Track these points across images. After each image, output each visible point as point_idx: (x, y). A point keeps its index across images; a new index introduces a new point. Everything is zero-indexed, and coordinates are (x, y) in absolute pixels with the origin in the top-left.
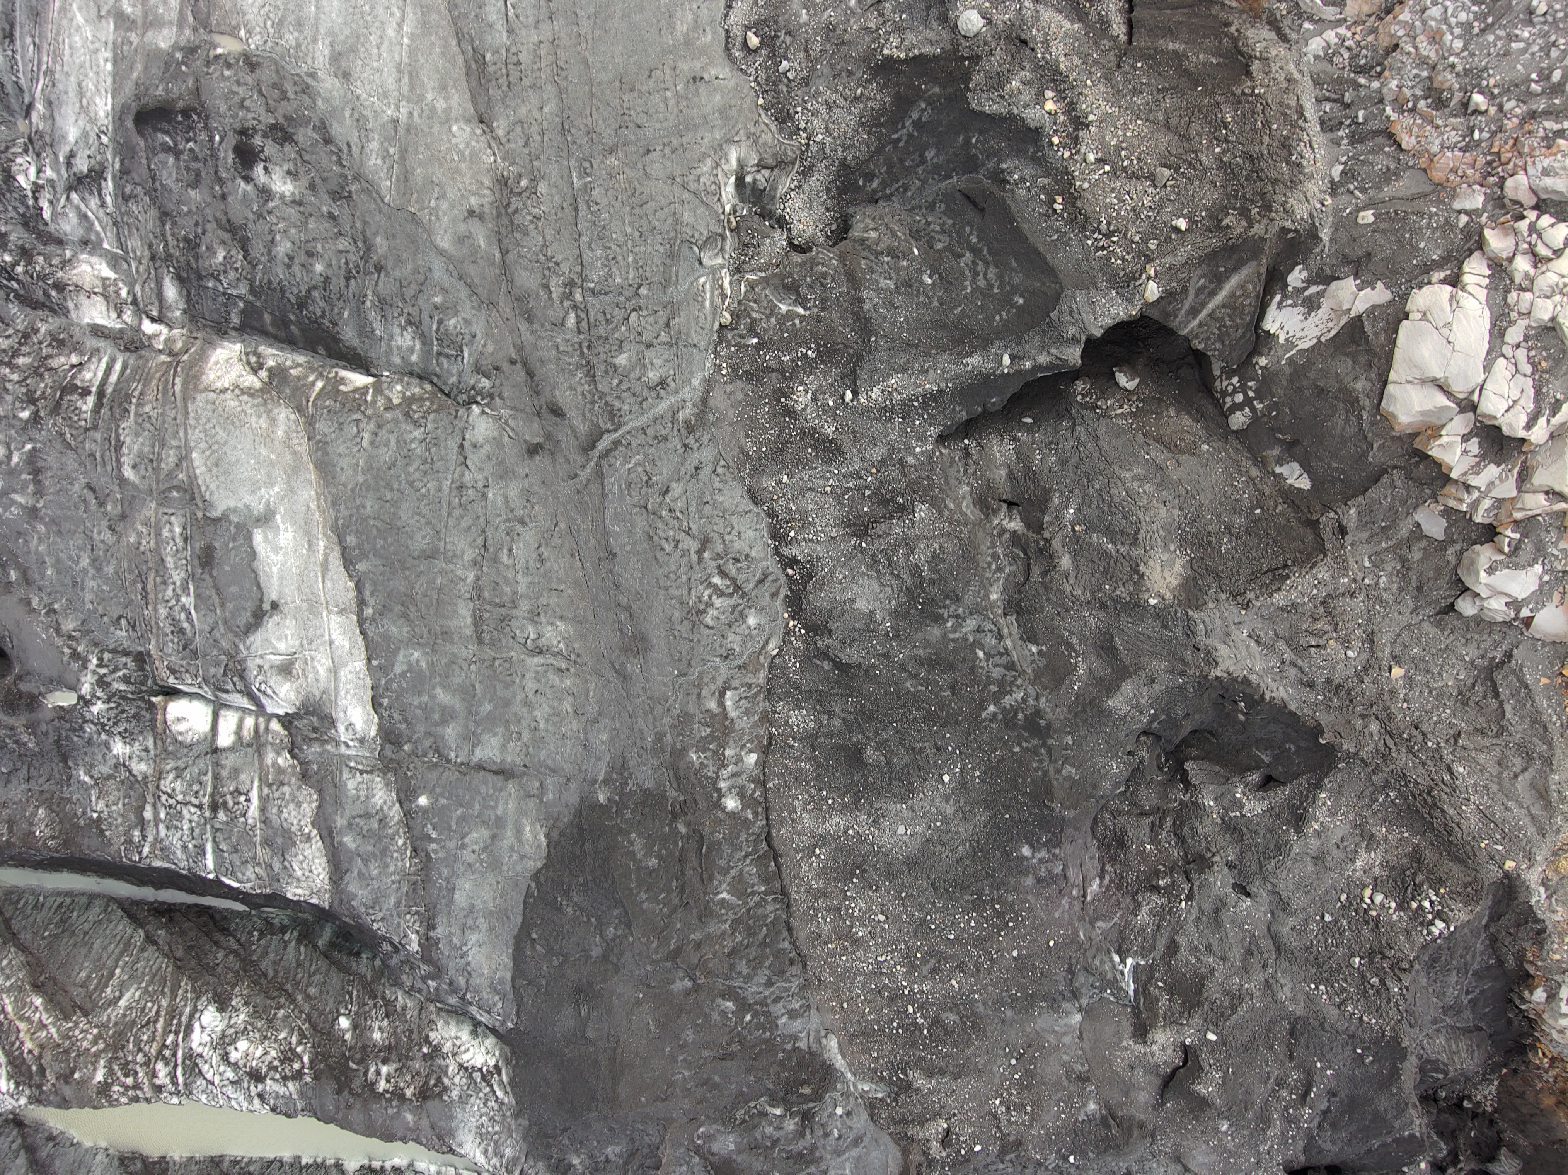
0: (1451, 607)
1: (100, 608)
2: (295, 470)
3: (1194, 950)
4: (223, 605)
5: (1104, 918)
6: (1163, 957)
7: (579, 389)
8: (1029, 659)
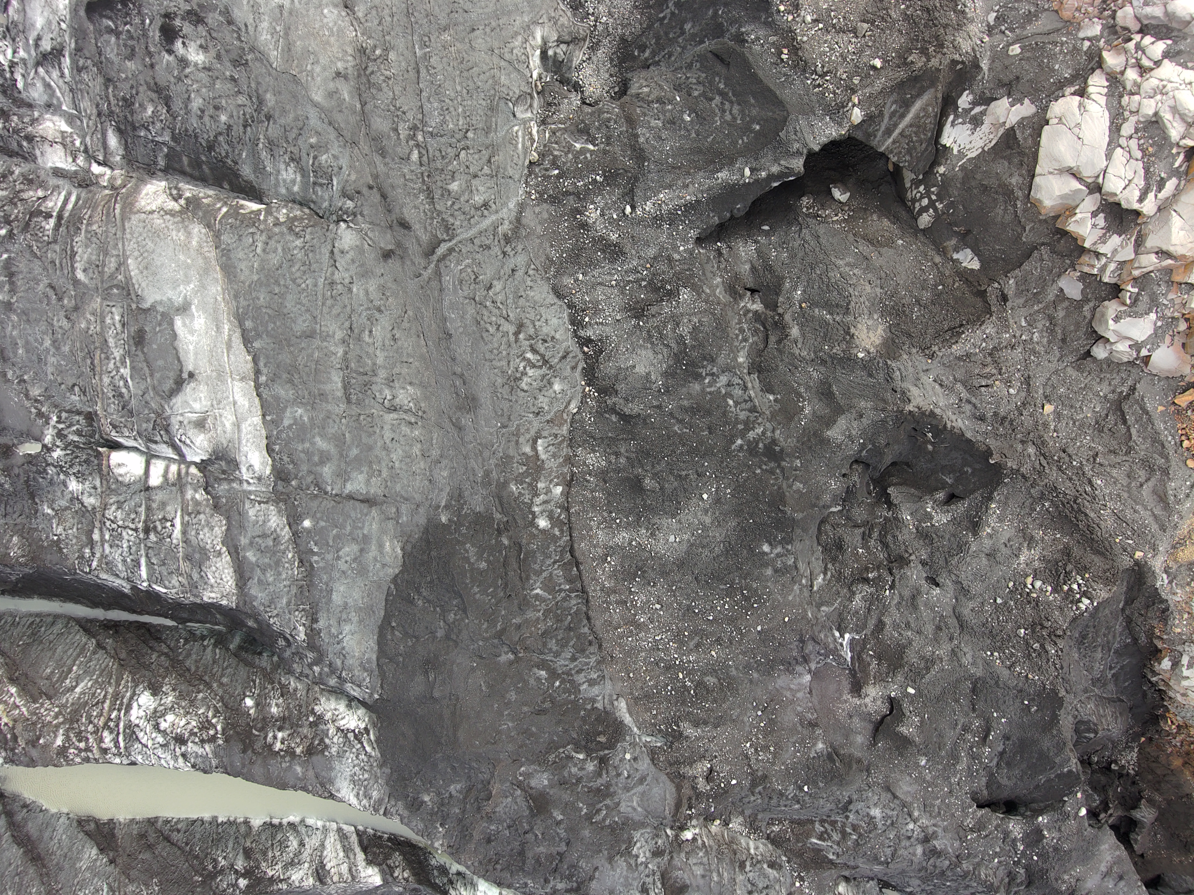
0: (1088, 354)
1: (59, 379)
2: (206, 271)
3: (896, 626)
4: (152, 375)
5: (828, 604)
6: (873, 633)
8: (767, 404)
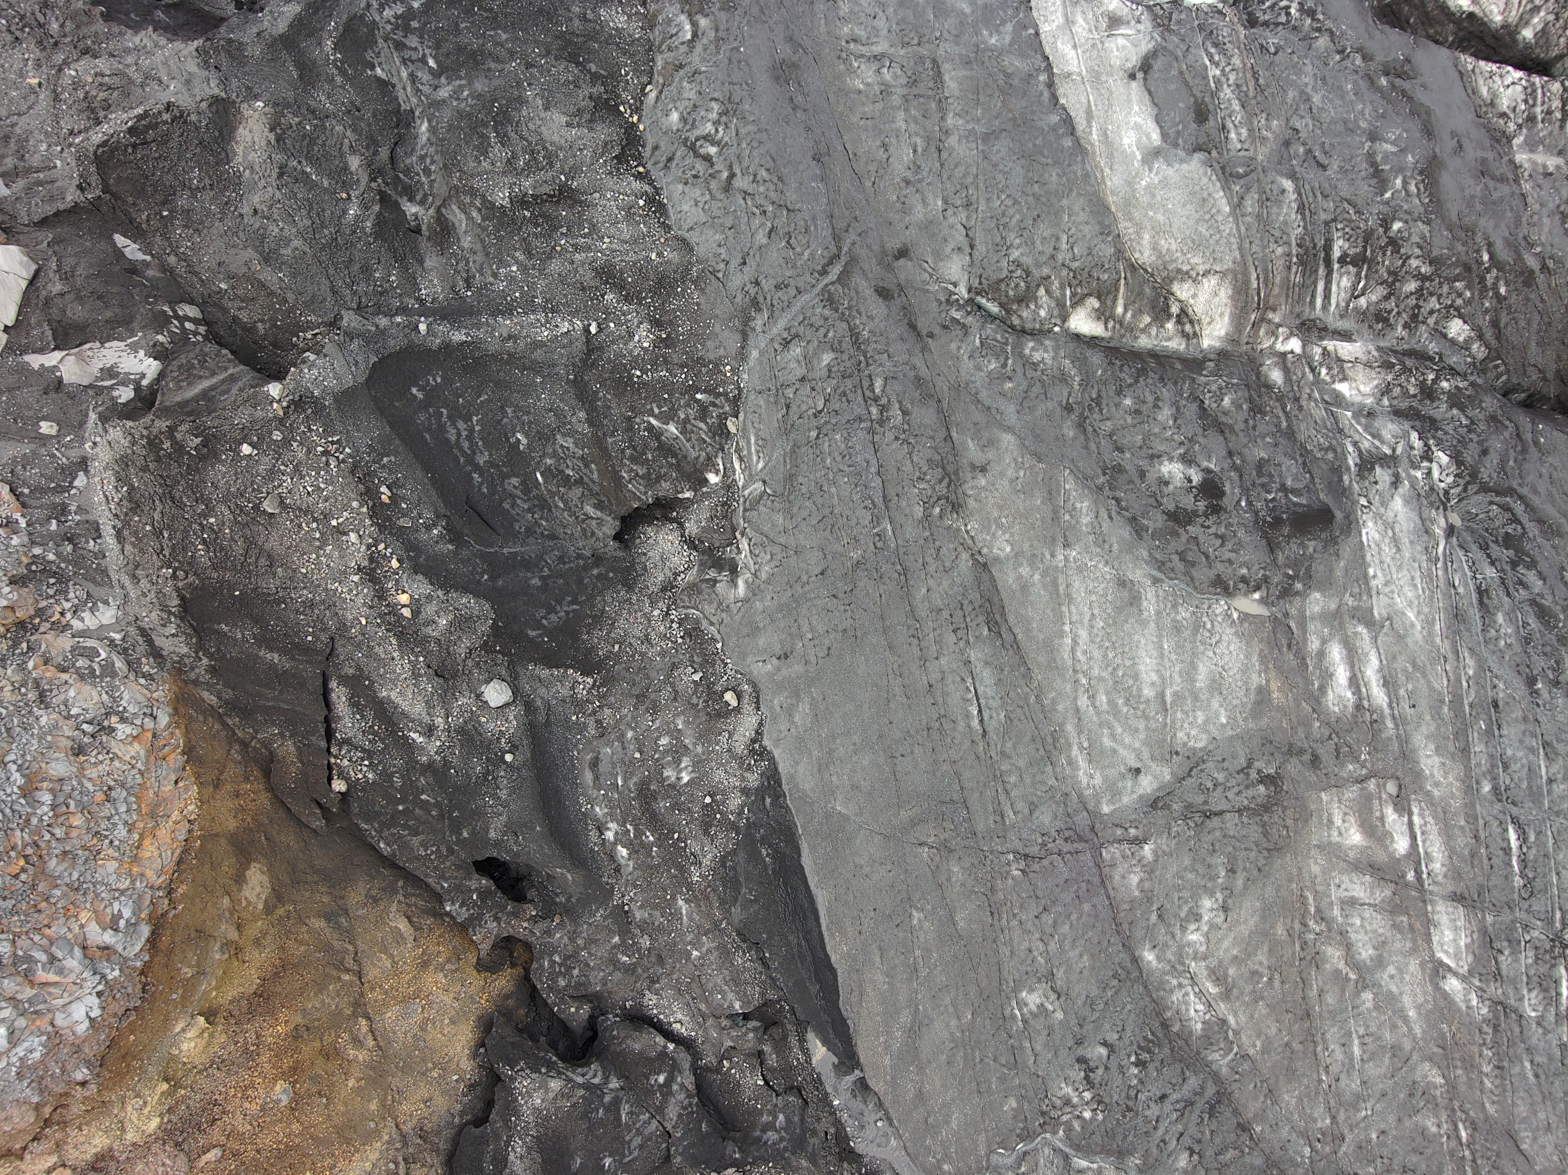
1: (1295, 59)
2: (1129, 202)
4: (1181, 73)
7: (864, 318)
8: (383, 58)
